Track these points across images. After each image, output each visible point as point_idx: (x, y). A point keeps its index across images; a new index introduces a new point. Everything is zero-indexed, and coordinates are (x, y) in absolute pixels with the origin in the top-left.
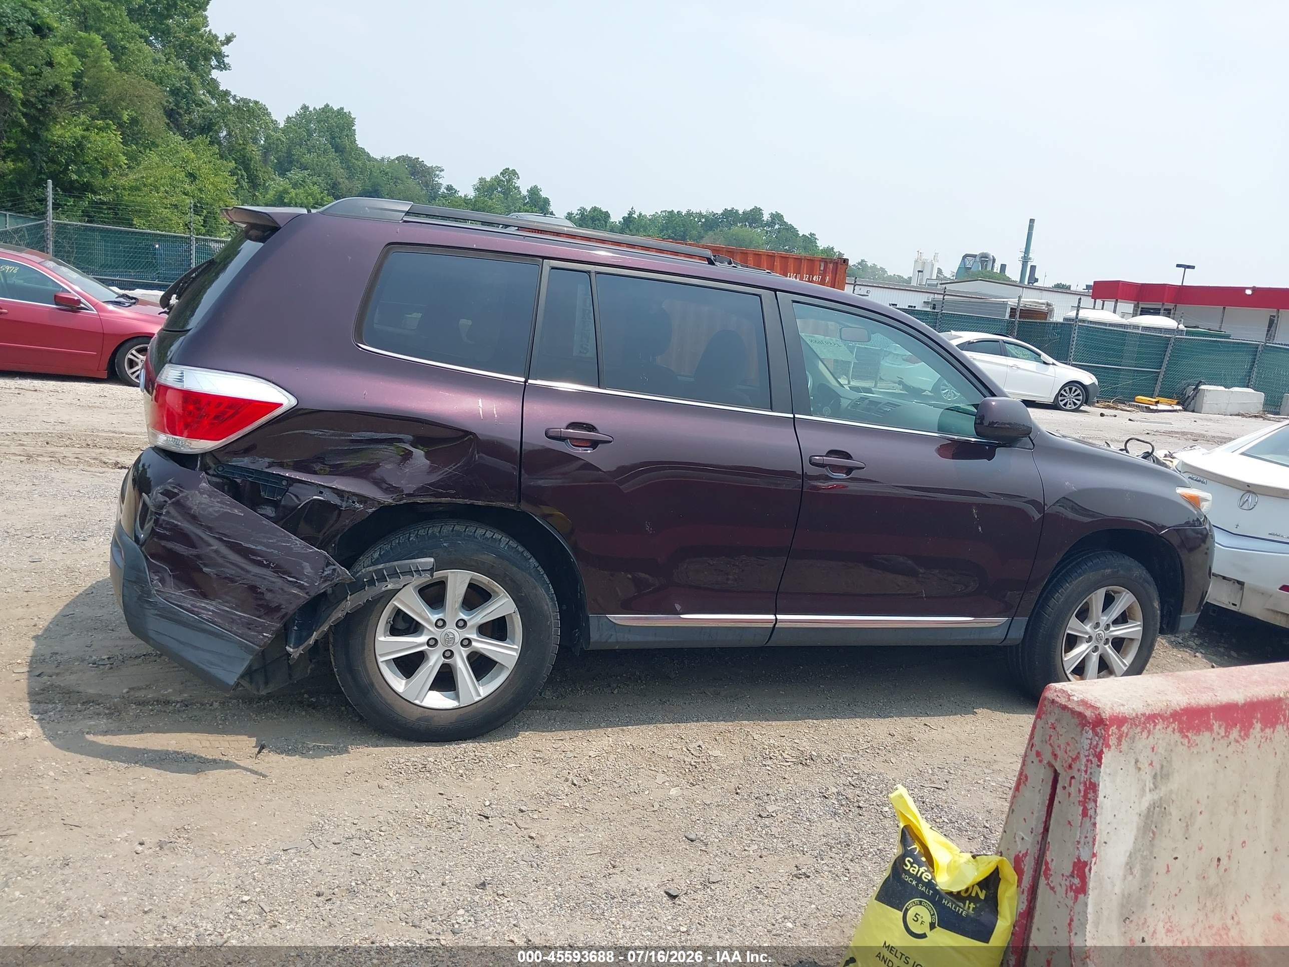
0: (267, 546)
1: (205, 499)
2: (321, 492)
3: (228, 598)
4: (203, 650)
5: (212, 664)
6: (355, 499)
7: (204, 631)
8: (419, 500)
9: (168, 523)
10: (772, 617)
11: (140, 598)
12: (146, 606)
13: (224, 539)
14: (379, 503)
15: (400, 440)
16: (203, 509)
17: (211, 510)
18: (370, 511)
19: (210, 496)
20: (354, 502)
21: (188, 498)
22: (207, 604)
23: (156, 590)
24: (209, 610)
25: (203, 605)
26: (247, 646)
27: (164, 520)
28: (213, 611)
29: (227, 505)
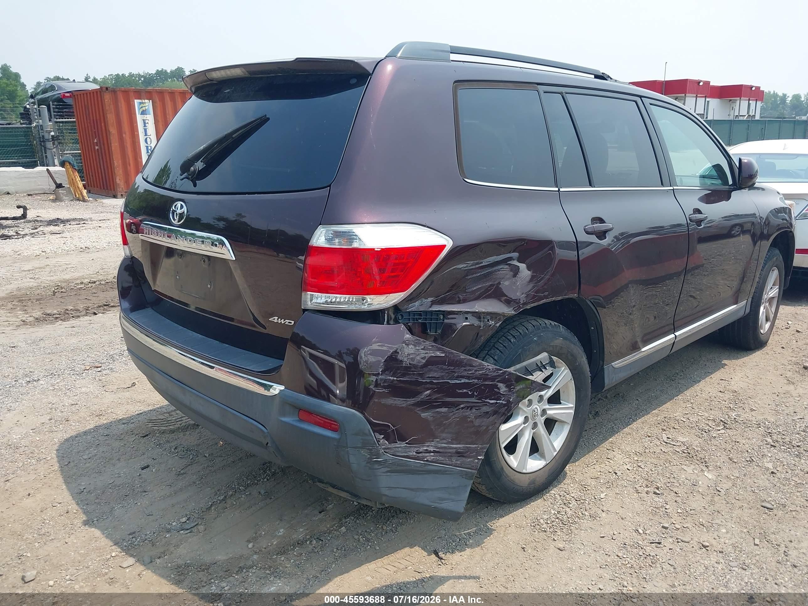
0: (468, 378)
1: (410, 350)
2: (467, 318)
3: (444, 435)
4: (432, 490)
5: (442, 499)
6: (489, 317)
7: (429, 472)
8: (528, 307)
9: (385, 381)
10: (672, 336)
11: (369, 461)
12: (376, 466)
13: (434, 381)
14: (504, 316)
15: (511, 259)
16: (413, 359)
17: (418, 358)
18: (498, 325)
19: (415, 346)
20: (488, 321)
21: (398, 353)
22: (428, 446)
23: (384, 449)
24: (430, 452)
25: (425, 449)
26: (467, 473)
27: (381, 379)
28: (434, 452)
29: (430, 350)
